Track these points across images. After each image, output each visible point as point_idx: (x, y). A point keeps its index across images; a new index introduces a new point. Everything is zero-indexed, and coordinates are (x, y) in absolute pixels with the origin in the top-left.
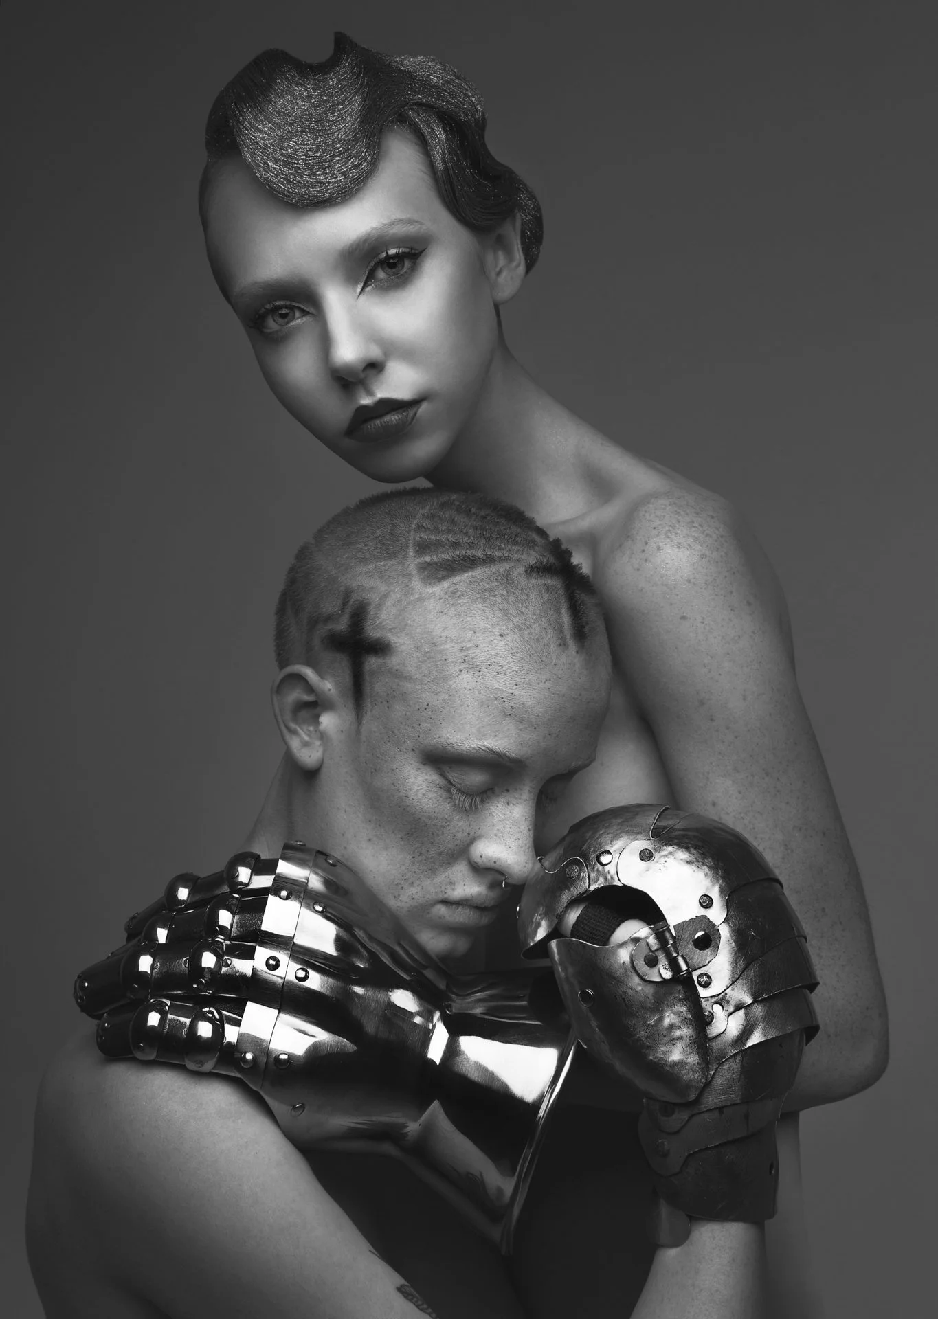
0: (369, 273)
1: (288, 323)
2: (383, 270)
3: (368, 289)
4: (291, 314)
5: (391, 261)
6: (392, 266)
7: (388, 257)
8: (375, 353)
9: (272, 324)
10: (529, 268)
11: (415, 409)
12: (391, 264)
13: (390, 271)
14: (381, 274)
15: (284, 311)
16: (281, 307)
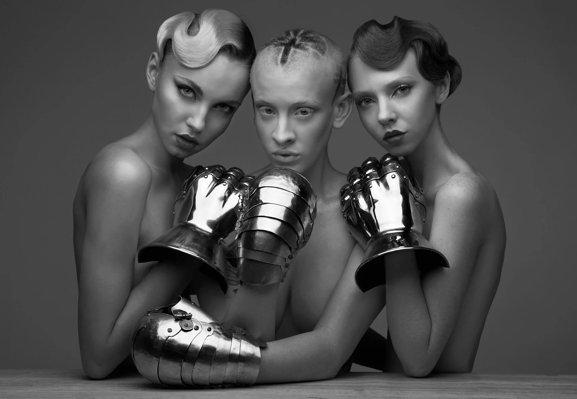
0: (394, 92)
1: (368, 104)
2: (400, 91)
3: (394, 96)
4: (370, 101)
5: (402, 88)
6: (403, 90)
7: (401, 87)
8: (393, 116)
9: (363, 104)
10: (450, 93)
11: (403, 136)
12: (403, 89)
13: (402, 92)
14: (399, 92)
15: (367, 100)
16: (366, 99)
